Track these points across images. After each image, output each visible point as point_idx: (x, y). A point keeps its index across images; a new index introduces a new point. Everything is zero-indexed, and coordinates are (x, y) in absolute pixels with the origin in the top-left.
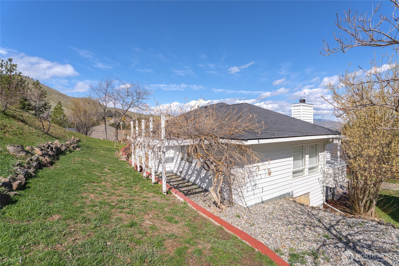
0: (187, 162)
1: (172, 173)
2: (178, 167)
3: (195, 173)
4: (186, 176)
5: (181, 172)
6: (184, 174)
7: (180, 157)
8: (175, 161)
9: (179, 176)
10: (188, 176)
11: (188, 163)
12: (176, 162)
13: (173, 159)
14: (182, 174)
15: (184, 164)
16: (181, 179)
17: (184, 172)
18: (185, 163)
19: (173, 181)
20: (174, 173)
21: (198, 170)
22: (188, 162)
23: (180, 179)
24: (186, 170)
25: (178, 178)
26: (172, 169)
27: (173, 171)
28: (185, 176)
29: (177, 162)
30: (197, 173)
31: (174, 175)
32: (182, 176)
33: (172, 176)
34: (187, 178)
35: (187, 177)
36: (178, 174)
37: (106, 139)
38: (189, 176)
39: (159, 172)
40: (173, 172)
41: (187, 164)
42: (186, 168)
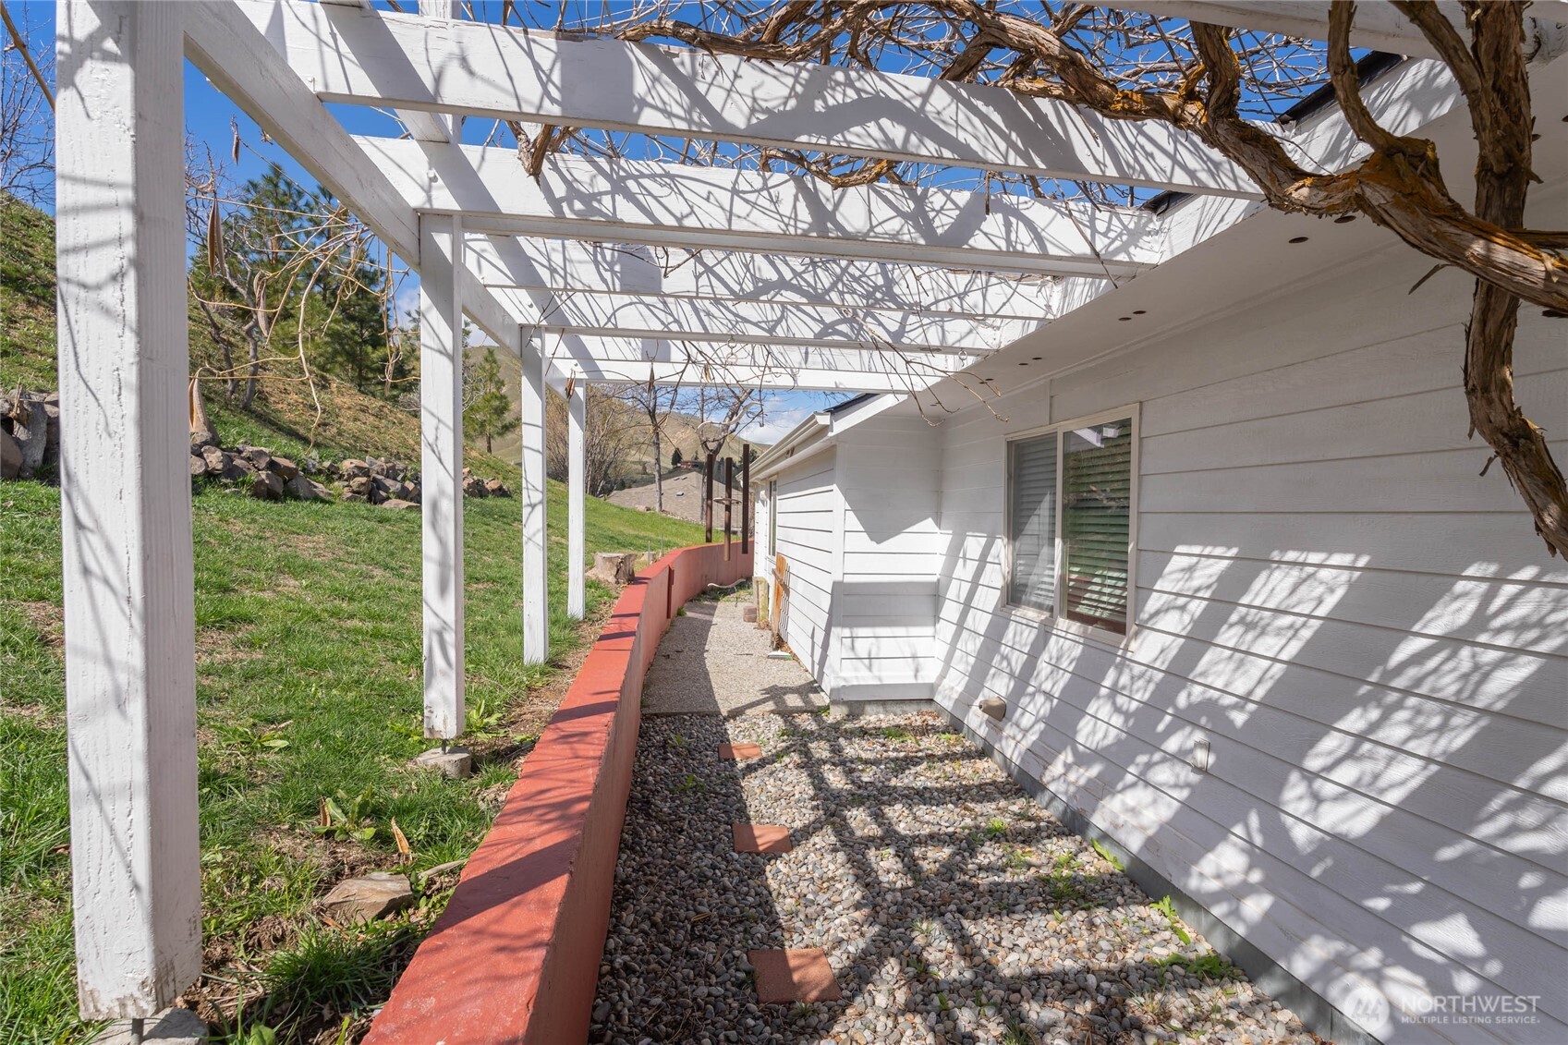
0: (1063, 623)
1: (925, 708)
2: (972, 660)
3: (1172, 745)
4: (1046, 764)
5: (999, 713)
6: (1032, 737)
7: (995, 577)
8: (950, 611)
9: (980, 744)
10: (1067, 756)
11: (1075, 627)
12: (960, 625)
13: (935, 595)
14: (1009, 730)
15: (1029, 636)
16: (1001, 776)
17: (1033, 712)
18: (1045, 632)
19: (919, 784)
20: (940, 712)
21: (1239, 718)
22: (1073, 616)
23: (987, 770)
24: (1048, 695)
25: (968, 755)
26: (929, 675)
27: (932, 688)
28: (1042, 754)
29: (969, 623)
30: (1202, 757)
31: (935, 730)
32: (1013, 746)
33: (925, 730)
34: (1063, 778)
35: (1057, 768)
36: (976, 720)
37: (657, 509)
38: (1082, 760)
39: (827, 684)
40: (931, 701)
41: (1068, 640)
42: (1052, 680)
